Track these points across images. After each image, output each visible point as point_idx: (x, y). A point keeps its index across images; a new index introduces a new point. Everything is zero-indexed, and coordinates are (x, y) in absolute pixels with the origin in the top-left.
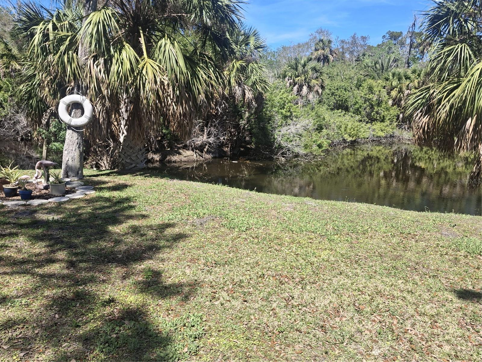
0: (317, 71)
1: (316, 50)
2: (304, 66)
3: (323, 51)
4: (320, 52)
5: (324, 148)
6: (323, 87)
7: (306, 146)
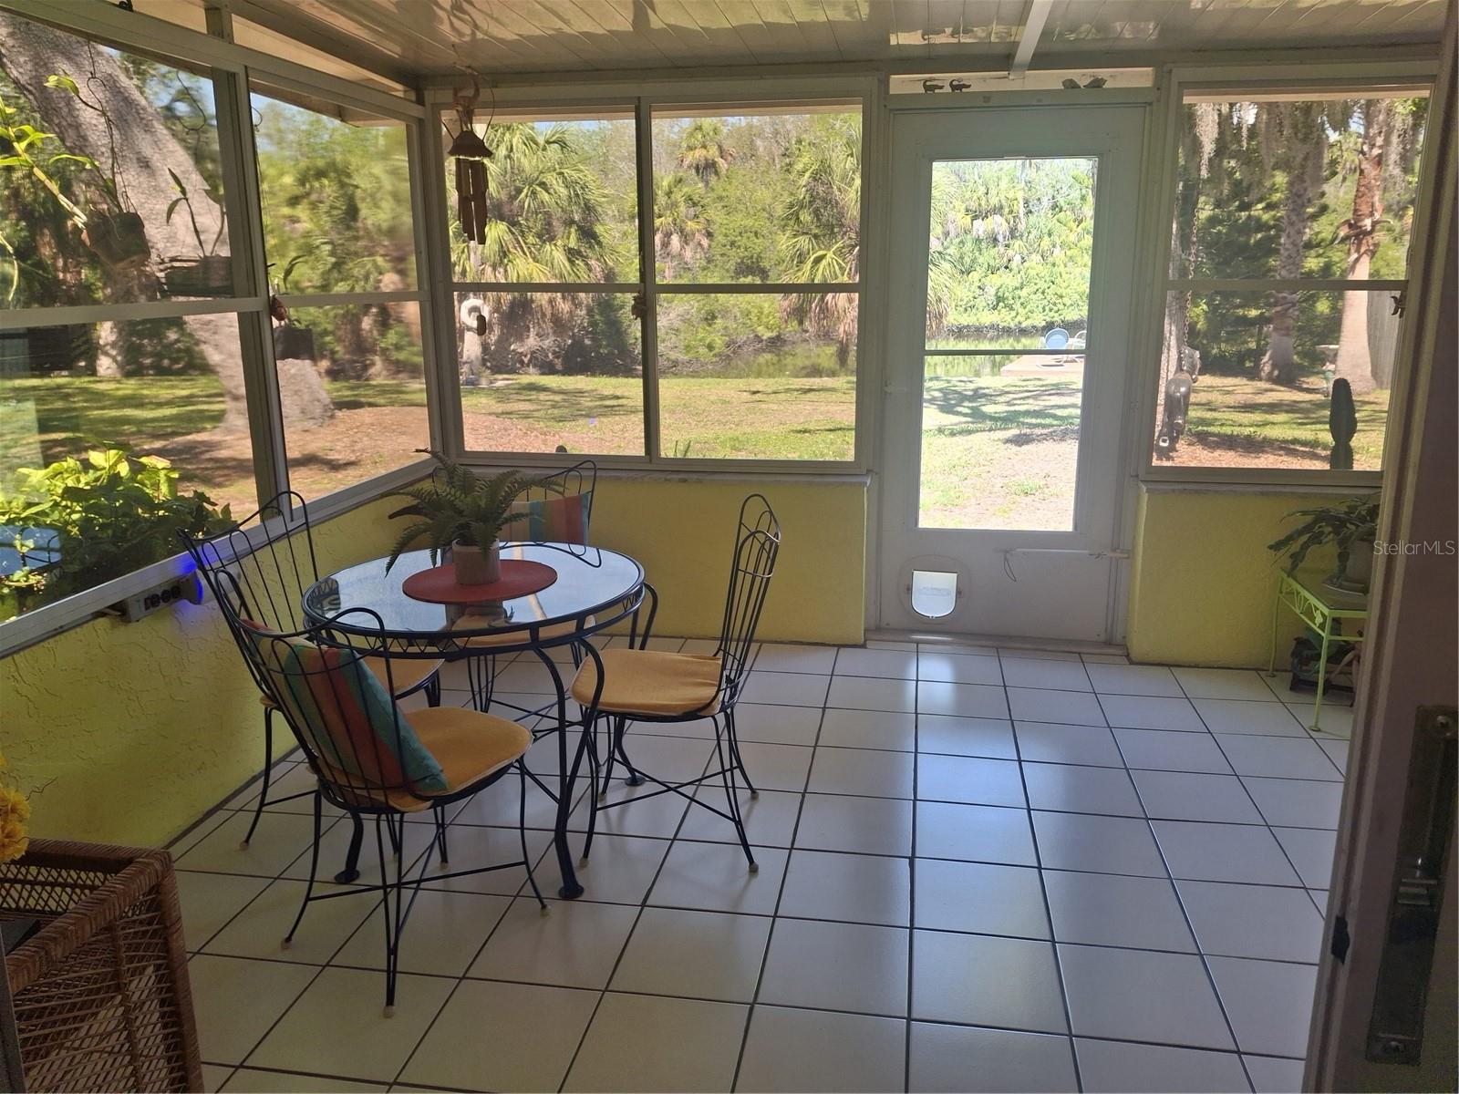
0: (695, 204)
1: (690, 148)
2: (669, 194)
3: (704, 152)
4: (699, 154)
5: (717, 351)
6: (709, 235)
7: (688, 348)
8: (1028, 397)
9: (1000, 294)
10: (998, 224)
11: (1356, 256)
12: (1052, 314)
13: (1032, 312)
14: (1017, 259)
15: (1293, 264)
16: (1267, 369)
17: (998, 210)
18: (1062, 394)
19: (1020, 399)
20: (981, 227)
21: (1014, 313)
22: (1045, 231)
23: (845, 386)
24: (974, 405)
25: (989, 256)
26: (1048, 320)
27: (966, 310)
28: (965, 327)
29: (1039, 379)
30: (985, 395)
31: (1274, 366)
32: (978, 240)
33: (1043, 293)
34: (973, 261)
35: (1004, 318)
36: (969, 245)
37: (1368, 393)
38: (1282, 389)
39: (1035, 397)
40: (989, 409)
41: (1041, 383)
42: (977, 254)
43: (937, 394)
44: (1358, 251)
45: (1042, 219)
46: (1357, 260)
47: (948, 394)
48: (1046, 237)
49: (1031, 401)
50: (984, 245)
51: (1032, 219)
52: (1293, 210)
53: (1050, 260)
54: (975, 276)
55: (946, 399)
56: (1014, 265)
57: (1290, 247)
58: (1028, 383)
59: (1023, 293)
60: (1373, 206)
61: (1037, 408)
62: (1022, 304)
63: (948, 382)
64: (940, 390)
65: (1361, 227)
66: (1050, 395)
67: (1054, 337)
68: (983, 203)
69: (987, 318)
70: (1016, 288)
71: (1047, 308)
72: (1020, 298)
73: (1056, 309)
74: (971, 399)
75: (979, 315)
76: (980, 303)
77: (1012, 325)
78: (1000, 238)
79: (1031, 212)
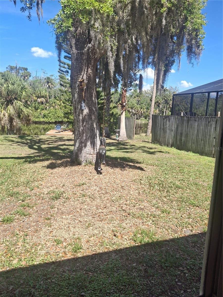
8: (53, 142)
9: (45, 115)
10: (43, 100)
11: (122, 111)
12: (56, 119)
13: (52, 119)
14: (48, 107)
15: (108, 112)
16: (104, 134)
17: (43, 97)
18: (61, 141)
19: (51, 142)
20: (39, 100)
21: (48, 119)
22: (54, 102)
23: (3, 138)
24: (39, 145)
25: (42, 106)
26: (55, 121)
27: (37, 118)
28: (37, 122)
29: (55, 136)
30: (42, 142)
31: (105, 134)
32: (39, 103)
33: (54, 115)
34: (38, 107)
35: (45, 120)
36: (37, 104)
37: (126, 140)
38: (108, 139)
39: (55, 142)
40: (43, 146)
41: (56, 137)
42: (39, 106)
43: (29, 141)
44: (123, 110)
45: (52, 99)
46: (123, 112)
47: (32, 141)
48: (54, 103)
49: (54, 143)
50: (40, 104)
51: (50, 99)
52: (107, 100)
53: (55, 108)
54: (39, 110)
55: (31, 143)
56: (47, 109)
57: (107, 108)
58: (53, 137)
59: (50, 115)
60: (125, 100)
61: (55, 146)
62: (49, 117)
63: (32, 137)
64: (30, 140)
65: (123, 105)
66: (58, 141)
67: (58, 126)
68: (39, 95)
69: (42, 120)
70: (48, 114)
71: (55, 118)
72: (49, 116)
73: (57, 118)
74: (38, 143)
75: (40, 119)
76: (40, 116)
77: (48, 121)
78: (44, 103)
79: (50, 98)
